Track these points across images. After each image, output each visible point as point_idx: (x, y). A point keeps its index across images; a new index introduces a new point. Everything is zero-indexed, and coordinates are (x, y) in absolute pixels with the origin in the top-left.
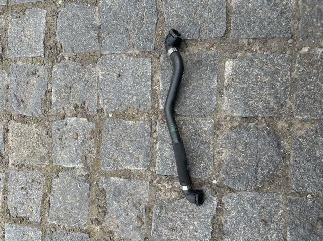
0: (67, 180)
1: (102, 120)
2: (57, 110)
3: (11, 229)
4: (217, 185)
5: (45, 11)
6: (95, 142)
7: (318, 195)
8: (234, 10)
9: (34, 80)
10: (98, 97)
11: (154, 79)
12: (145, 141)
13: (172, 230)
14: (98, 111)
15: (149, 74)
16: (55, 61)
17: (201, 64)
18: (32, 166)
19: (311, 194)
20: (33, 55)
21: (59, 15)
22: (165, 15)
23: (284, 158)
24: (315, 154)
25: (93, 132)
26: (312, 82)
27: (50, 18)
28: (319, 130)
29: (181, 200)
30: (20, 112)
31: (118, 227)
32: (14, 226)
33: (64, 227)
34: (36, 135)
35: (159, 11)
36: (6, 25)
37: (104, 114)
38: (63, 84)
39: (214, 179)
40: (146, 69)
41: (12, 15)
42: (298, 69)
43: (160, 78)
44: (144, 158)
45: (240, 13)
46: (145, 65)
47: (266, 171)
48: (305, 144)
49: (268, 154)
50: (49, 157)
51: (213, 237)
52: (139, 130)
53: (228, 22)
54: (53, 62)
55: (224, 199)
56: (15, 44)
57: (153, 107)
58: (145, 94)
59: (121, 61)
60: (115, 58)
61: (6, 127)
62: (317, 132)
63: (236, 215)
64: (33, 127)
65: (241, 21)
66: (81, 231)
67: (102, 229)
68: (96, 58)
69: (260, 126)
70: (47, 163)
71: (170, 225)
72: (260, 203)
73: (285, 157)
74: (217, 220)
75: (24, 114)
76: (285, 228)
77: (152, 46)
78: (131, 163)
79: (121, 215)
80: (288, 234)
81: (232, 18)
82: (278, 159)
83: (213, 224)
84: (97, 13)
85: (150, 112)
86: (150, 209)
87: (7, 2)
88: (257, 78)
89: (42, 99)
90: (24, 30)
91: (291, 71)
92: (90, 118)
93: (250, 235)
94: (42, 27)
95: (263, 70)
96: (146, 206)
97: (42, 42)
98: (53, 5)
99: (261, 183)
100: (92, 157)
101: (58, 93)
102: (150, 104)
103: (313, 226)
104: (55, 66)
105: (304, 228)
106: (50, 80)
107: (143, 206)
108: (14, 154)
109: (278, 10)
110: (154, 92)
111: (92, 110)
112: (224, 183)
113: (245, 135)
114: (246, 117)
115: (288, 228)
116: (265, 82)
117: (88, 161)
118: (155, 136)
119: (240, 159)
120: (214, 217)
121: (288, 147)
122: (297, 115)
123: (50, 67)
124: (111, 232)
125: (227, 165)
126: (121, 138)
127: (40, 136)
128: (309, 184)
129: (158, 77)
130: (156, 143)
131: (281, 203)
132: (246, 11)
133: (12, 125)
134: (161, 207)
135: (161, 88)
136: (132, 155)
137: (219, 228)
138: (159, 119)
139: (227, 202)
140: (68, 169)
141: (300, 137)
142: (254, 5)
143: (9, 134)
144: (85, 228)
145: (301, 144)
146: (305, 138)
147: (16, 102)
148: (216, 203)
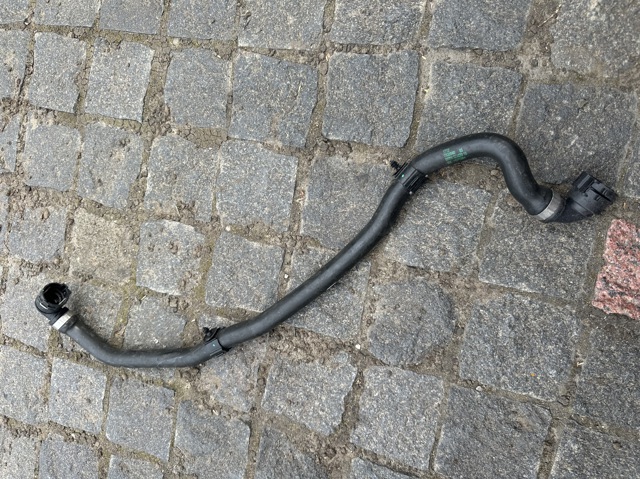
0: (153, 310)
1: (217, 232)
2: (151, 206)
3: (62, 367)
4: (360, 352)
5: (152, 52)
6: (201, 263)
7: (491, 388)
8: (425, 111)
9: (121, 154)
10: (215, 199)
11: (298, 188)
12: (272, 275)
13: (290, 402)
14: (212, 219)
15: (292, 180)
16: (157, 132)
17: (367, 181)
18: (103, 280)
19: (481, 386)
20: (125, 116)
21: (172, 62)
22: (328, 97)
23: (455, 332)
24: (497, 334)
25: (200, 248)
26: (512, 235)
27: (157, 64)
28: (508, 303)
29: (310, 364)
30: (94, 197)
31: (217, 387)
32: (67, 362)
33: (140, 376)
34: (115, 237)
35: (320, 90)
36: (89, 59)
37: (219, 225)
38: (166, 169)
39: (358, 343)
40: (289, 172)
41: (98, 45)
42: (498, 213)
43: (306, 189)
44: (267, 299)
45: (433, 117)
46: (289, 165)
47: (429, 345)
48: (487, 316)
49: (435, 322)
50: (130, 272)
51: (343, 421)
52: (267, 258)
53: (414, 126)
54: (154, 133)
55: (366, 372)
56: (99, 93)
57: (290, 228)
58: (283, 208)
59: (254, 154)
60: (246, 146)
61: (71, 216)
62: (505, 305)
63: (378, 397)
64: (113, 224)
65: (432, 130)
66: (164, 385)
67: (194, 387)
68: (219, 140)
69: (430, 283)
70: (127, 280)
71: (289, 395)
72: (412, 386)
73: (457, 330)
74: (353, 399)
75: (101, 201)
76: (440, 424)
77: (302, 141)
78: (247, 302)
79: (223, 371)
80: (443, 433)
81: (421, 122)
82: (447, 332)
83: (346, 403)
84: (230, 72)
85: (286, 234)
86: (265, 369)
87: (95, 24)
88: (438, 216)
89: (131, 185)
90: (115, 74)
91: (487, 213)
92: (198, 226)
93: (392, 426)
94: (145, 77)
95: (448, 205)
96: (260, 365)
97: (141, 99)
98: (164, 45)
99: (418, 360)
100: (194, 283)
101: (156, 181)
102: (287, 223)
103: (475, 428)
104: (156, 139)
105: (463, 429)
106: (146, 158)
107: (256, 363)
108: (78, 259)
109: (485, 124)
110: (295, 207)
111: (203, 216)
112: (370, 351)
113: (409, 291)
114: (414, 267)
115: (444, 426)
116: (448, 223)
117: (188, 288)
118: (287, 270)
119: (397, 322)
120: (349, 395)
121: (463, 317)
122: (482, 276)
123: (149, 139)
124: (205, 393)
125: (378, 326)
126: (238, 264)
127: (122, 239)
128: (481, 373)
129: (304, 186)
130: (288, 280)
131: (441, 391)
132: (442, 116)
133: (81, 215)
134: (281, 369)
135: (306, 204)
136: (251, 292)
137: (353, 409)
138: (297, 246)
139: (370, 378)
140: (157, 294)
141: (482, 307)
142: (453, 110)
143: (75, 227)
144: (170, 382)
145: (480, 316)
146: (488, 310)
147: (91, 182)
148: (354, 375)
